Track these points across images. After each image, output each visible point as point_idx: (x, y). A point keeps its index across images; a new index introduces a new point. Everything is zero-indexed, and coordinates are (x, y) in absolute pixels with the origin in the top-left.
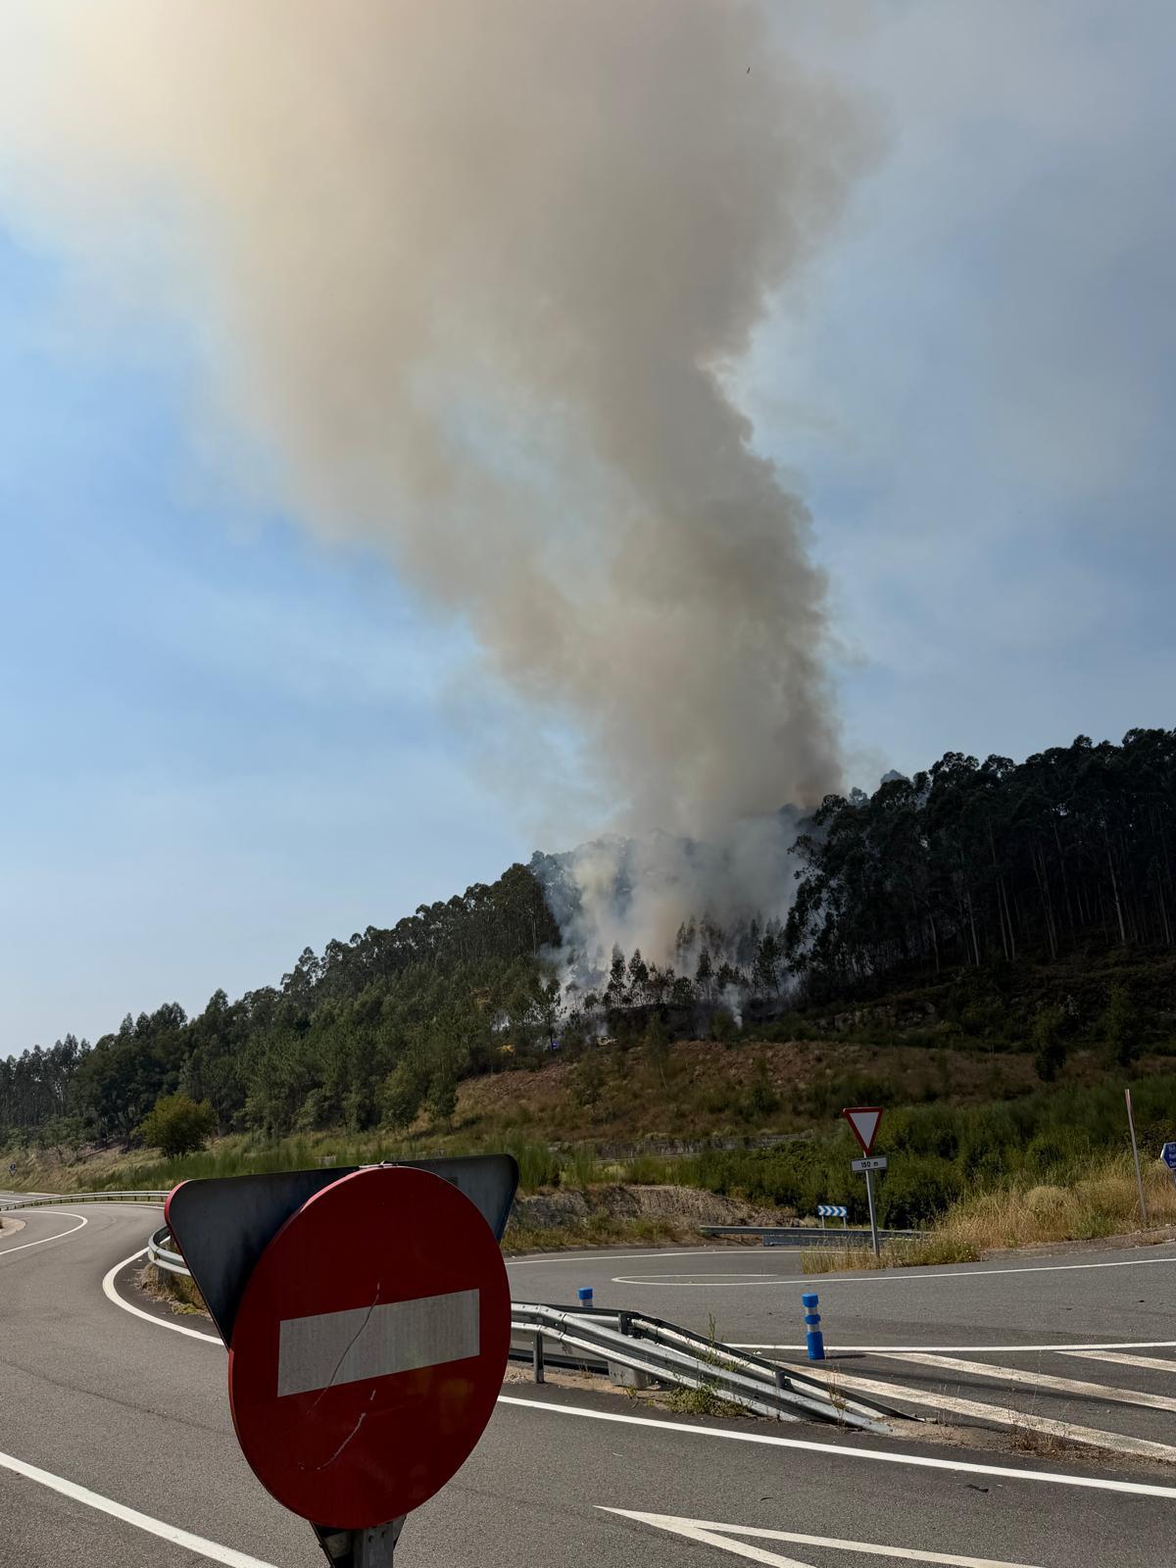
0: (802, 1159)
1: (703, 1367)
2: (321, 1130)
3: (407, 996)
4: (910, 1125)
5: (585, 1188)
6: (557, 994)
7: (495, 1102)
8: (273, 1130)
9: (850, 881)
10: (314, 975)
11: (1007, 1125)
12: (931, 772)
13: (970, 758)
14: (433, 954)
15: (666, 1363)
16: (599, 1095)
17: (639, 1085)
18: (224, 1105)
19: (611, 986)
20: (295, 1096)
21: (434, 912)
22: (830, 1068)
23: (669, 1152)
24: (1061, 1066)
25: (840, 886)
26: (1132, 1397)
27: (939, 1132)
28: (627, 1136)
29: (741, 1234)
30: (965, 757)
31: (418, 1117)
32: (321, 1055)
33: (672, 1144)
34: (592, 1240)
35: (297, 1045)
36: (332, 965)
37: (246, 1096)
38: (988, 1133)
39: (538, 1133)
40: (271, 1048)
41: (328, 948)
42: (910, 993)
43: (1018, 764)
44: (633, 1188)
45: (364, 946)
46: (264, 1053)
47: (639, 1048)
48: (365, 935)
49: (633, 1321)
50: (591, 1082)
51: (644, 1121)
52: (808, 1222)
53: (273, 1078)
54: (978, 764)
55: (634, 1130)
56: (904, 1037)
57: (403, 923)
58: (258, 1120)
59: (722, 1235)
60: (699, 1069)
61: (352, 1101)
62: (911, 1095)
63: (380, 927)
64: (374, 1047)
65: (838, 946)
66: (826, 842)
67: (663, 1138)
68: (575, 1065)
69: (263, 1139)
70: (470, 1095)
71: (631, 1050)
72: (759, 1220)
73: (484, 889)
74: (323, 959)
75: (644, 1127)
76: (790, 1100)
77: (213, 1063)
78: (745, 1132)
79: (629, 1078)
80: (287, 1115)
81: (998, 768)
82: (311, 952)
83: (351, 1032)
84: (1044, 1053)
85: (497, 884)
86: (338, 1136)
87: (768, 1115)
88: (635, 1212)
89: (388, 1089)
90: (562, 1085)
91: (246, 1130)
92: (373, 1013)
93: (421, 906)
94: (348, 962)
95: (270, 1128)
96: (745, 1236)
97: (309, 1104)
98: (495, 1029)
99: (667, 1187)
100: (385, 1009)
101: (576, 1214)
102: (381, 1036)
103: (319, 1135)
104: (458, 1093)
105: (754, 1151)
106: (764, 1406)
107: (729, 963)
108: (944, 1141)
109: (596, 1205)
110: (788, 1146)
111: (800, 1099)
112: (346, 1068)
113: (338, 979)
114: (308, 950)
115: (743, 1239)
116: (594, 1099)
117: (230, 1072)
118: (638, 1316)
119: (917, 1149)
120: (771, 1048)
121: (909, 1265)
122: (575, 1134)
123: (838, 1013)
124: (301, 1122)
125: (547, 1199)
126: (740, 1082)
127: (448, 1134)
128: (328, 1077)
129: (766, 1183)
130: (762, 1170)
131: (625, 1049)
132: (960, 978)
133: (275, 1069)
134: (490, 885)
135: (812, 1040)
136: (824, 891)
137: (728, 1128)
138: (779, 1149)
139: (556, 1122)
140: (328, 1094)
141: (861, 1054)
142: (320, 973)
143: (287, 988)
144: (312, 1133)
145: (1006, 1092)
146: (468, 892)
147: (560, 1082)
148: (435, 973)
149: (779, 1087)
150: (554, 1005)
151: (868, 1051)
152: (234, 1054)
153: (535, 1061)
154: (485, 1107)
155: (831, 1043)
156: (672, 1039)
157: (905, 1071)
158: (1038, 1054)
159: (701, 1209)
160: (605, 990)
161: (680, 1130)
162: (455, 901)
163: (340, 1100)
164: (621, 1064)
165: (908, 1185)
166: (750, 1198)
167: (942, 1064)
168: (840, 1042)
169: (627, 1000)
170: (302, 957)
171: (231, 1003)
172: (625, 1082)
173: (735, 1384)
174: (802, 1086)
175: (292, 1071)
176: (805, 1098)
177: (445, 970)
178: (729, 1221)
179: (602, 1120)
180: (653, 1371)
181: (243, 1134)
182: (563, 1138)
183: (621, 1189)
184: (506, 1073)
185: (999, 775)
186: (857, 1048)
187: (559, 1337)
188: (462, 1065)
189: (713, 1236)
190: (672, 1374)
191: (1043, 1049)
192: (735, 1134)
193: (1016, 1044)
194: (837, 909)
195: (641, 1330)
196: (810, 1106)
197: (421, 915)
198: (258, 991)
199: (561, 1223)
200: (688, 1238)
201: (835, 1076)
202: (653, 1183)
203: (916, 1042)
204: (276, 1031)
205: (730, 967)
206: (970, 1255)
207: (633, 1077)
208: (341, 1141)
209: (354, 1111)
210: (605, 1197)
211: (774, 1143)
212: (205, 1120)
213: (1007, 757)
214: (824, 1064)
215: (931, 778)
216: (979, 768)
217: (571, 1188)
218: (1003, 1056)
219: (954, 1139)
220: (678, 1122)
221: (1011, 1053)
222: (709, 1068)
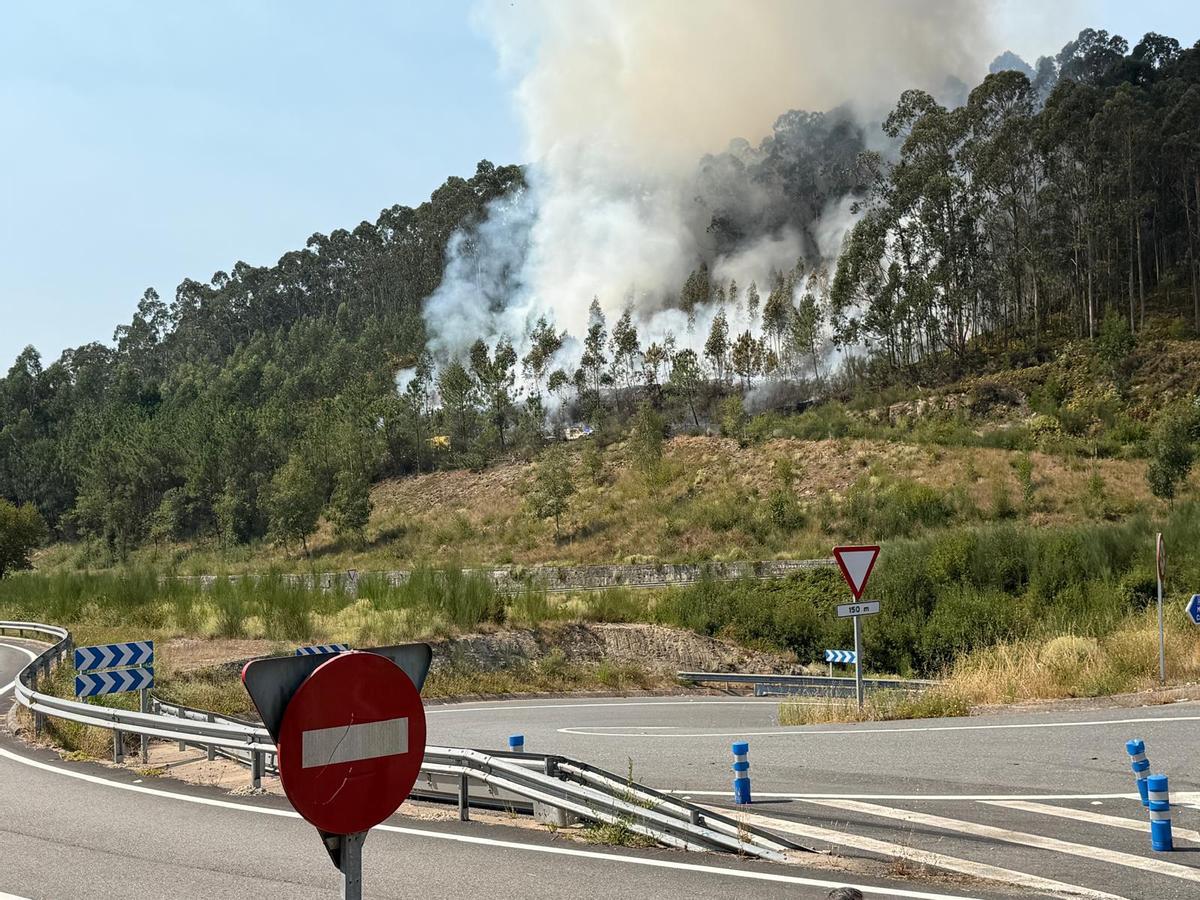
0: (826, 590)
1: (619, 804)
2: (184, 541)
3: (298, 364)
4: (969, 550)
5: (536, 625)
6: (510, 369)
7: (424, 510)
8: (116, 540)
9: (928, 217)
10: (161, 328)
11: (1096, 554)
12: (1060, 58)
13: (1117, 39)
14: (334, 305)
15: (586, 801)
16: (565, 506)
17: (620, 493)
18: (45, 504)
19: (587, 361)
20: (146, 496)
21: (334, 244)
22: (876, 474)
23: (655, 579)
24: (1183, 478)
25: (913, 226)
26: (1022, 838)
27: (1006, 560)
28: (600, 559)
29: (730, 681)
30: (1110, 37)
31: (318, 528)
32: (179, 441)
33: (660, 570)
34: (543, 686)
35: (145, 427)
36: (188, 315)
37: (77, 494)
38: (1069, 563)
39: (481, 550)
40: (107, 431)
41: (179, 290)
42: (995, 376)
43: (1184, 48)
44: (598, 626)
45: (232, 289)
46: (97, 437)
47: (622, 444)
48: (233, 274)
49: (559, 765)
50: (555, 489)
51: (624, 540)
52: (813, 669)
53: (113, 470)
54: (1127, 48)
55: (611, 551)
56: (981, 434)
57: (288, 259)
58: (95, 525)
59: (705, 683)
60: (701, 474)
61: (226, 503)
62: (979, 511)
63: (256, 264)
64: (253, 433)
65: (902, 311)
66: (899, 163)
67: (648, 562)
68: (533, 464)
69: (103, 552)
70: (388, 503)
71: (610, 448)
72: (751, 667)
73: (407, 213)
74: (173, 306)
75: (623, 548)
76: (820, 515)
77: (26, 447)
78: (757, 555)
79: (606, 484)
80: (135, 520)
81: (1157, 52)
82: (156, 296)
83: (221, 412)
84: (1163, 459)
85: (425, 207)
86: (208, 550)
87: (789, 533)
88: (598, 654)
89: (277, 490)
90: (515, 491)
91: (78, 538)
92: (250, 389)
93: (315, 236)
94: (210, 313)
95: (112, 537)
96: (733, 684)
97: (166, 507)
98: (423, 411)
99: (639, 626)
100: (266, 382)
101: (525, 656)
102: (265, 419)
103: (182, 548)
104: (373, 498)
105: (765, 579)
106: (674, 838)
107: (751, 330)
108: (1010, 573)
109: (549, 646)
110: (810, 575)
111: (833, 514)
112: (215, 460)
113: (196, 336)
114: (150, 292)
115: (729, 688)
116: (558, 510)
117: (51, 460)
118: (564, 760)
119: (974, 581)
120: (800, 447)
121: (890, 719)
122: (532, 555)
123: (894, 402)
124: (155, 530)
125: (488, 638)
126: (755, 492)
127: (360, 550)
128: (192, 472)
129: (777, 619)
130: (773, 605)
131: (603, 446)
132: (1063, 356)
133: (115, 459)
134: (414, 207)
135: (856, 437)
136: (891, 232)
137: (734, 550)
138: (798, 577)
139: (506, 538)
140: (192, 495)
141: (919, 456)
142: (170, 326)
143: (123, 343)
144: (172, 545)
145: (1105, 510)
146: (382, 217)
147: (512, 488)
148: (336, 332)
149: (805, 499)
150: (504, 384)
151: (929, 453)
152: (55, 436)
153: (479, 459)
154: (409, 516)
155: (881, 442)
156: (666, 433)
157: (975, 479)
158: (1155, 462)
159: (680, 652)
160: (578, 366)
161: (671, 551)
162: (365, 229)
163: (209, 502)
164: (597, 465)
165: (957, 625)
166: (742, 640)
167: (1026, 470)
168: (893, 441)
169: (607, 380)
170: (143, 301)
171: (46, 364)
172: (601, 489)
173: (647, 819)
174: (837, 498)
175: (141, 462)
176: (839, 514)
177: (351, 331)
178: (715, 666)
179: (568, 537)
180: (572, 809)
181: (74, 544)
182: (515, 559)
183: (582, 627)
184: (439, 473)
185: (1157, 65)
186: (915, 449)
187: (484, 778)
188: (377, 461)
189: (693, 684)
190: (590, 810)
191: (1162, 455)
192: (744, 557)
193: (1128, 448)
194: (907, 258)
195: (567, 773)
196: (843, 523)
197: (314, 249)
198: (82, 348)
199: (504, 667)
200: (662, 686)
201: (882, 486)
202: (622, 621)
203: (997, 442)
204: (112, 405)
205: (753, 337)
206: (959, 710)
207: (611, 484)
208: (213, 555)
209: (229, 517)
210: (561, 637)
211: (793, 568)
212: (30, 529)
213: (1170, 37)
214: (867, 470)
215: (1058, 67)
216: (1130, 53)
217: (519, 625)
218: (1109, 462)
219: (1024, 569)
220: (669, 541)
221: (1121, 458)
222: (715, 473)
